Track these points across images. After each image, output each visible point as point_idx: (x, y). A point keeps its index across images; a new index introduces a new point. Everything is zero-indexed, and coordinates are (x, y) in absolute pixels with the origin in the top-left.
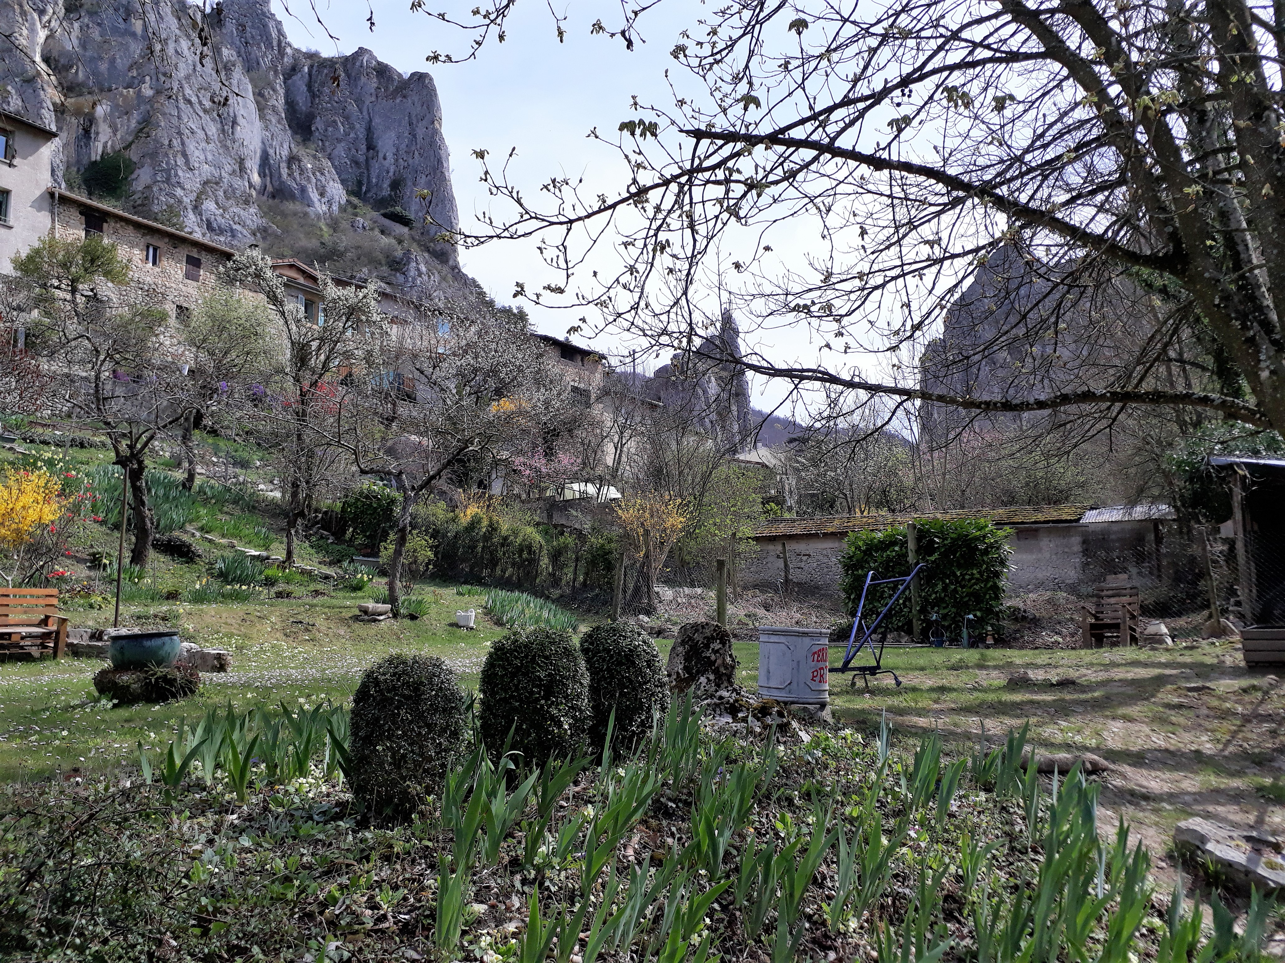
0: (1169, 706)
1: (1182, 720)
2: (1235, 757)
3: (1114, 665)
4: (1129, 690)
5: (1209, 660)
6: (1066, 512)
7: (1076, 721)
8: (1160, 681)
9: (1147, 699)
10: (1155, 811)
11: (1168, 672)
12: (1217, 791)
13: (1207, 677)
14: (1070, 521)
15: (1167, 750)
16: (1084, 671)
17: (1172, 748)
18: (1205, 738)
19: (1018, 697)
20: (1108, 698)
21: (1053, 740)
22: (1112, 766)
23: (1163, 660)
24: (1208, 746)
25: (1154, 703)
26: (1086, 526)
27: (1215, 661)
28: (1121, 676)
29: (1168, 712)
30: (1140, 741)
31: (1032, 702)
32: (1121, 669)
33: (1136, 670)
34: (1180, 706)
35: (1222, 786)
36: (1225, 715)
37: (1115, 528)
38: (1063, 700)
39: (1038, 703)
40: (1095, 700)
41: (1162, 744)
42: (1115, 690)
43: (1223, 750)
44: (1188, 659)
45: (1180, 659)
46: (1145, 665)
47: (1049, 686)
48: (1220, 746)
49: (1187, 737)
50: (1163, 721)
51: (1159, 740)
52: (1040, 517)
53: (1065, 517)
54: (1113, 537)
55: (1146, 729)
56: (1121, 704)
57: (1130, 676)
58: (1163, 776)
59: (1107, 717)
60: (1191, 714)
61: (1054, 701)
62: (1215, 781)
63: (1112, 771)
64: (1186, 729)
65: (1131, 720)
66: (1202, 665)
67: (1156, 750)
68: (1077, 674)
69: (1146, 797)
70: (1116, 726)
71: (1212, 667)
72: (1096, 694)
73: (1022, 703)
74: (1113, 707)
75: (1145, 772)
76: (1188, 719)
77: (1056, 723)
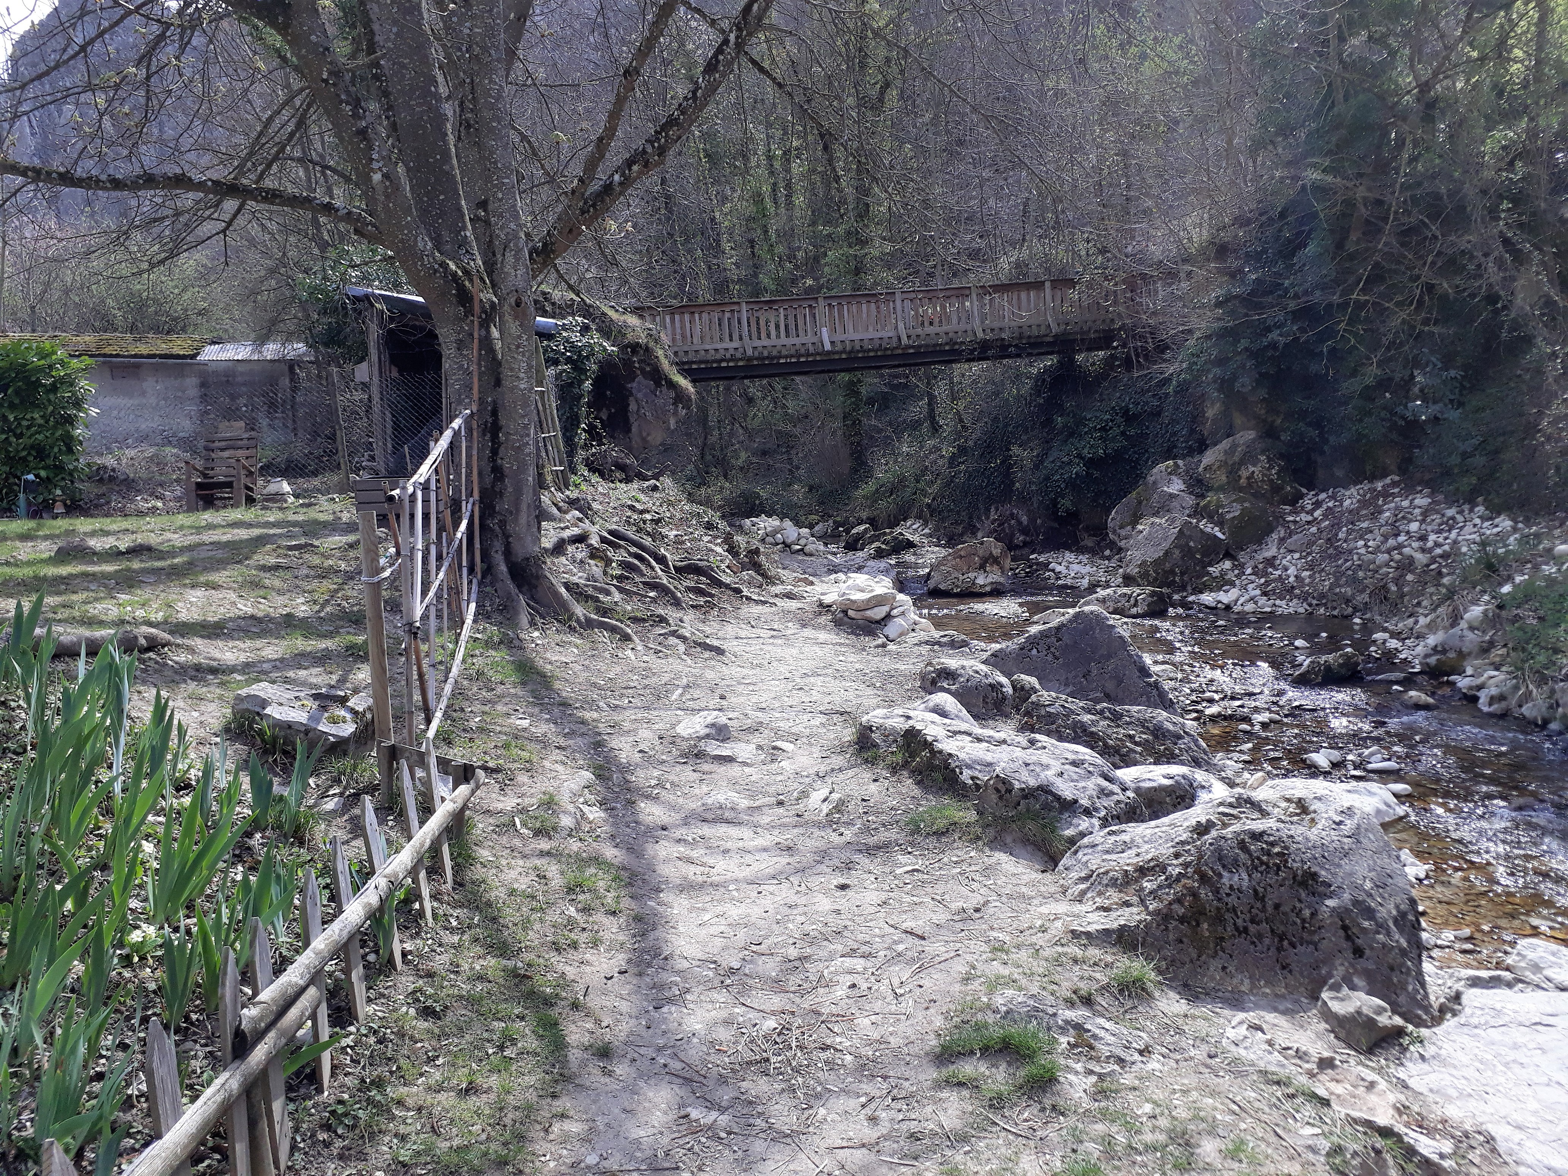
0: (264, 568)
1: (277, 583)
2: (331, 617)
3: (211, 527)
4: (220, 554)
5: (322, 517)
6: (178, 345)
7: (142, 594)
8: (259, 542)
9: (239, 562)
10: (222, 684)
11: (272, 532)
12: (303, 655)
13: (315, 535)
14: (184, 357)
15: (252, 617)
16: (168, 535)
17: (260, 614)
18: (301, 600)
19: (64, 570)
20: (191, 563)
21: (104, 618)
22: (179, 641)
23: (272, 519)
24: (303, 608)
25: (247, 566)
26: (205, 364)
27: (331, 517)
28: (215, 538)
29: (262, 574)
30: (222, 610)
31: (85, 575)
32: (219, 531)
33: (236, 531)
34: (277, 567)
35: (309, 649)
36: (324, 574)
37: (240, 368)
38: (129, 570)
39: (94, 575)
40: (173, 567)
41: (250, 610)
42: (203, 555)
43: (319, 612)
44: (300, 518)
45: (292, 517)
46: (249, 525)
47: (116, 554)
48: (317, 608)
49: (280, 600)
50: (255, 585)
51: (245, 607)
52: (143, 349)
53: (176, 351)
54: (239, 379)
55: (232, 596)
56: (205, 569)
57: (225, 538)
58: (242, 646)
59: (185, 585)
60: (289, 575)
61: (116, 571)
62: (301, 644)
63: (178, 646)
64: (280, 593)
65: (215, 587)
66: (316, 522)
67: (239, 617)
68: (159, 540)
69: (214, 671)
70: (196, 596)
71: (325, 525)
72: (176, 561)
73: (71, 576)
74: (196, 574)
75: (220, 643)
76: (284, 581)
77: (114, 598)
